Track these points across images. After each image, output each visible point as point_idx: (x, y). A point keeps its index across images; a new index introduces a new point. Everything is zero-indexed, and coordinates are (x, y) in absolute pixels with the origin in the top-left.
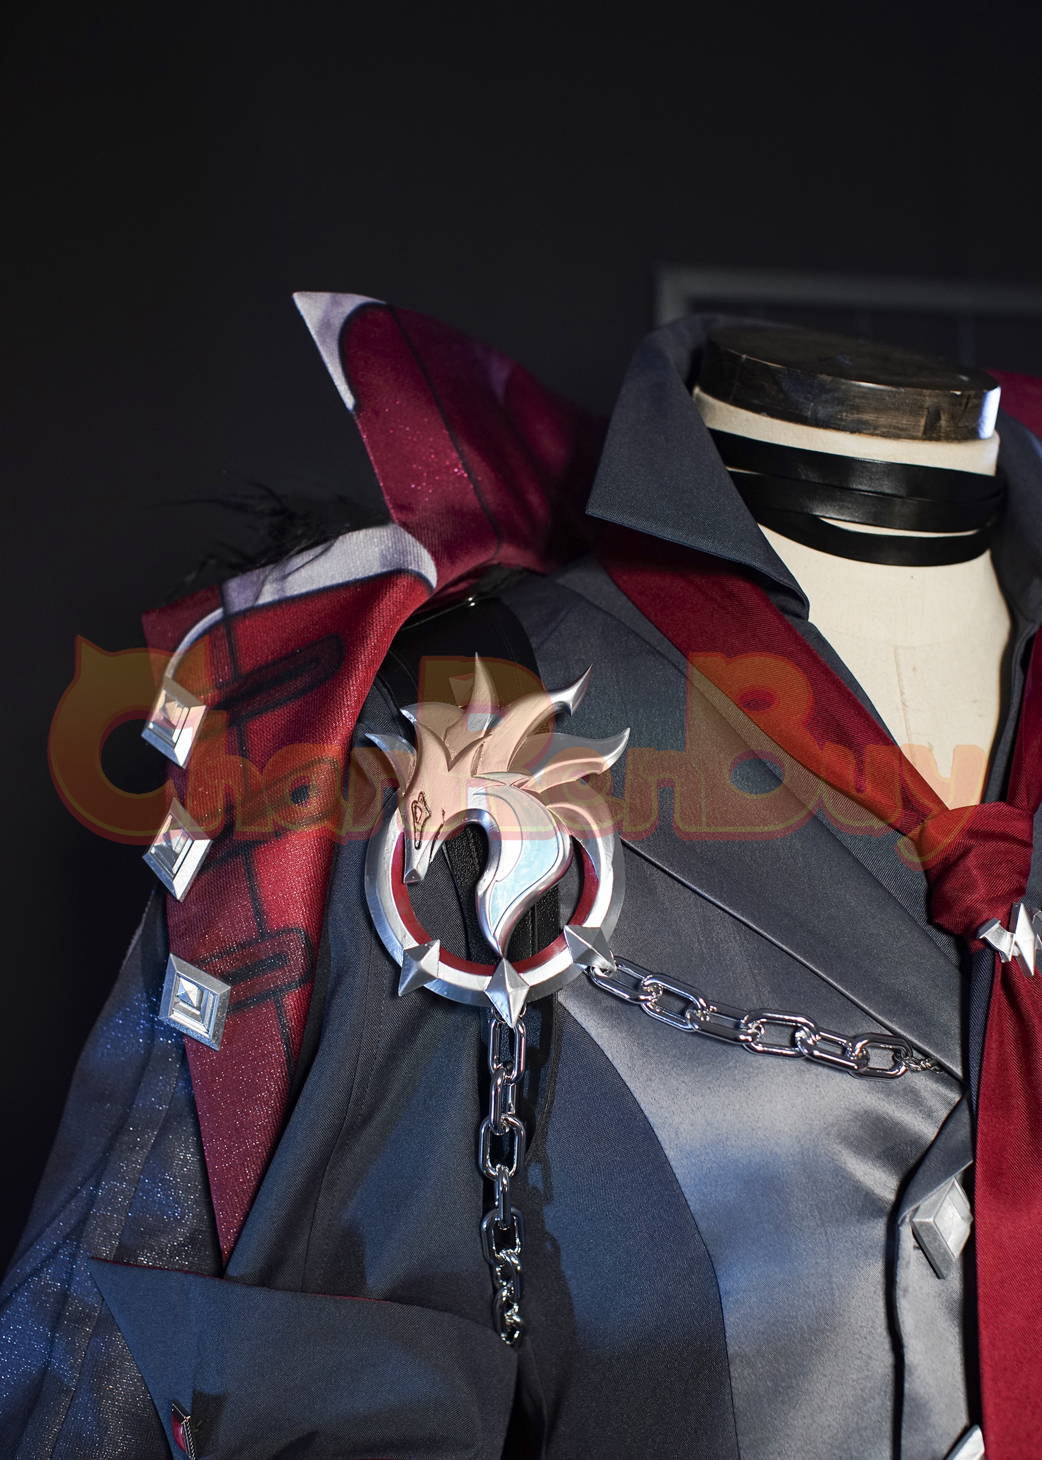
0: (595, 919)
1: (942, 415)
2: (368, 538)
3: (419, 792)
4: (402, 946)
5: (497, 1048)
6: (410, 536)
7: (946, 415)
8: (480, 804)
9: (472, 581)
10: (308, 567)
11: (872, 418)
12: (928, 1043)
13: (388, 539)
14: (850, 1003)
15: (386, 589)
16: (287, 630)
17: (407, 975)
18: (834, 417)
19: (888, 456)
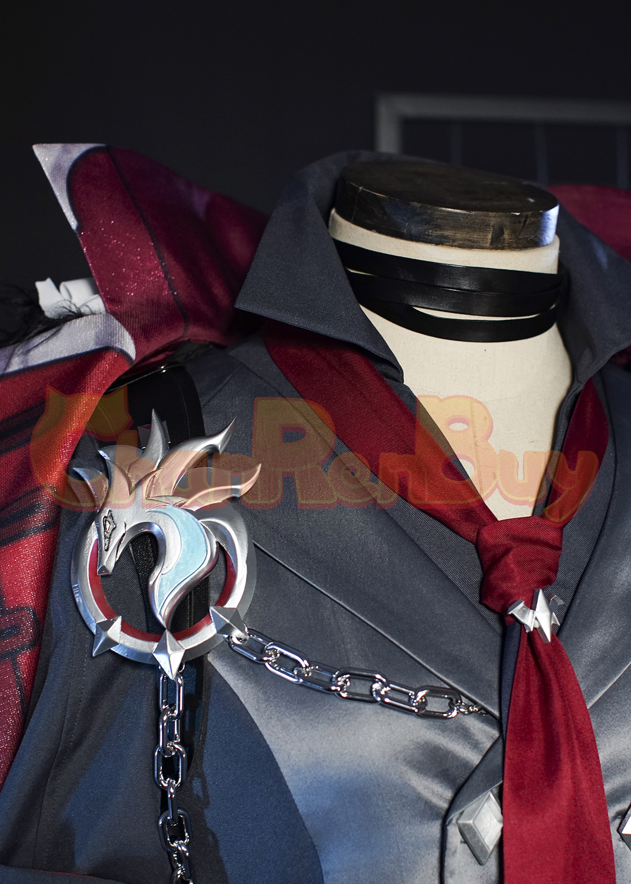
0: (233, 602)
1: (505, 230)
2: (88, 323)
3: (108, 510)
4: (95, 620)
5: (165, 694)
6: (117, 322)
7: (508, 231)
8: (151, 519)
9: (168, 353)
10: (45, 345)
11: (451, 234)
12: (475, 694)
13: (101, 324)
14: (417, 664)
15: (96, 361)
16: (28, 391)
17: (99, 641)
18: (423, 233)
19: (464, 261)
